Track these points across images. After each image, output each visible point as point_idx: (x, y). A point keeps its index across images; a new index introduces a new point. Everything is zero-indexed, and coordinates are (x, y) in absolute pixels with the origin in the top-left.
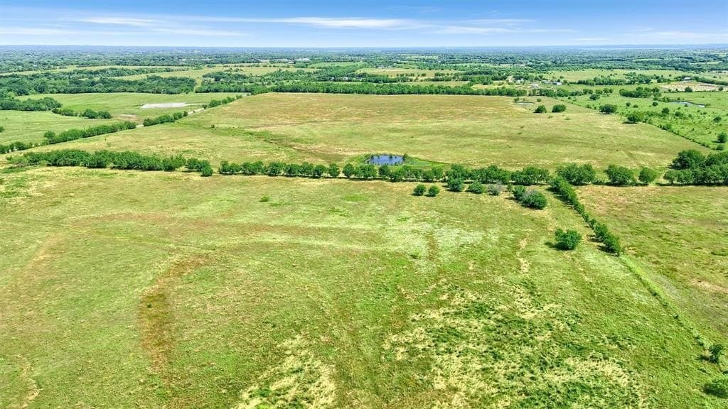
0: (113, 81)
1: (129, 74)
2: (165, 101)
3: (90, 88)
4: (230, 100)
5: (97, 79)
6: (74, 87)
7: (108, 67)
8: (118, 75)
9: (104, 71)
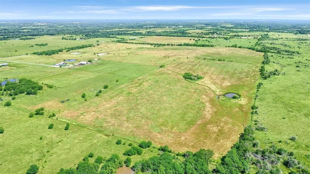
0: (126, 33)
1: (130, 31)
2: (135, 37)
3: (121, 34)
4: (145, 37)
5: (123, 32)
6: (118, 34)
7: (125, 29)
8: (127, 31)
9: (124, 30)
